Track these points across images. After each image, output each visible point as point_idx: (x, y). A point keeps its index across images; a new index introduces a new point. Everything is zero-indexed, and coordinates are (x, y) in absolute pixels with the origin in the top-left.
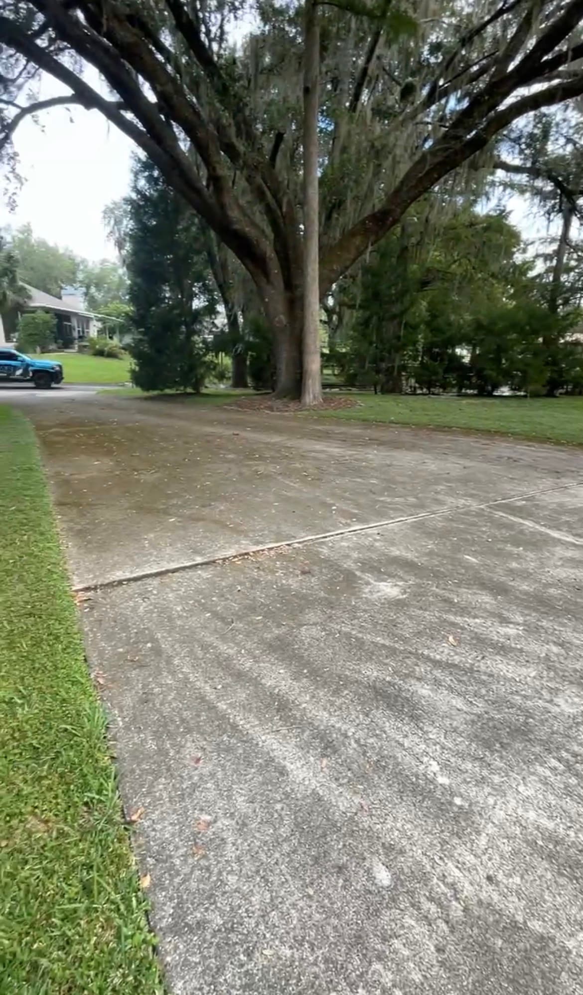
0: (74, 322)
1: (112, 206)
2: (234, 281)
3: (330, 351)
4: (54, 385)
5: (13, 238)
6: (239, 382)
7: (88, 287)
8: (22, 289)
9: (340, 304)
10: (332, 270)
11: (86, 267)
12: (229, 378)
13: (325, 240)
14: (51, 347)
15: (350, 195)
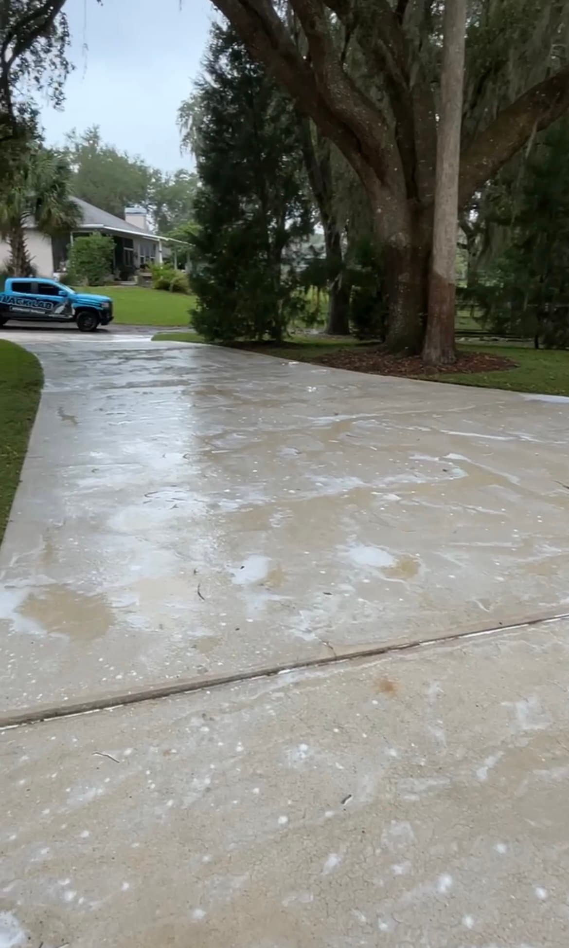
0: (137, 248)
1: (191, 101)
2: (339, 188)
3: (469, 285)
4: (100, 327)
5: (77, 145)
6: (338, 326)
7: (159, 205)
8: (73, 206)
9: (488, 218)
10: (480, 167)
11: (158, 180)
12: (321, 323)
13: (470, 124)
14: (106, 279)
15: (513, 55)
